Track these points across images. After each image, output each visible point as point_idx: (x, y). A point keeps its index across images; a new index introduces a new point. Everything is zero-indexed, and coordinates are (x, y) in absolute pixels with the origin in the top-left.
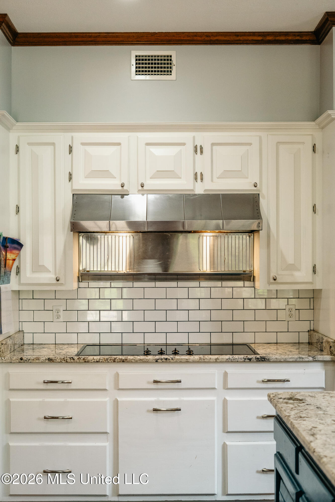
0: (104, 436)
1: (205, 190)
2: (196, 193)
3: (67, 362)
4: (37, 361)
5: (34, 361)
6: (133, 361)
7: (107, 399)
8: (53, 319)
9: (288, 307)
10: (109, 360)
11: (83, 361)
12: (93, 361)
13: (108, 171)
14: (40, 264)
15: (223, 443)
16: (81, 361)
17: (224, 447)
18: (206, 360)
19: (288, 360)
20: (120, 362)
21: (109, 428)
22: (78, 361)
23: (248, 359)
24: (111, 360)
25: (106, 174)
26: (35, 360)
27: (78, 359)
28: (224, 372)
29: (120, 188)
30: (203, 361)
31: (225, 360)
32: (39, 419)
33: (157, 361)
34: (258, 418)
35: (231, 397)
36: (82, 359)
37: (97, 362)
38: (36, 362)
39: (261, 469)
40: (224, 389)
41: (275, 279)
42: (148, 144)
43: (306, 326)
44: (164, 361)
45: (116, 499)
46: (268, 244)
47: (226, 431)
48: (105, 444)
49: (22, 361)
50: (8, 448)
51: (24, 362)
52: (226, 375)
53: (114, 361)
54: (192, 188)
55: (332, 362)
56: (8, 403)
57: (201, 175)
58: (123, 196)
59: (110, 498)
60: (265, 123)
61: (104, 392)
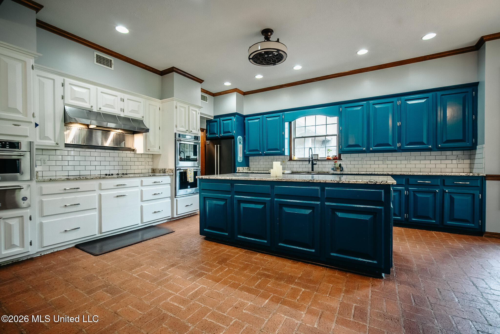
0: (95, 210)
2: (121, 116)
3: (77, 179)
5: (59, 180)
6: (108, 178)
7: (96, 194)
8: (41, 165)
9: (145, 161)
10: (97, 178)
12: (90, 178)
13: (84, 99)
14: (46, 135)
15: (141, 205)
17: (142, 207)
19: (161, 175)
20: (102, 178)
21: (97, 206)
22: (83, 179)
24: (98, 177)
25: (83, 100)
29: (90, 107)
30: (135, 176)
31: (142, 176)
32: (61, 207)
33: (118, 177)
34: (152, 195)
35: (144, 189)
36: (85, 177)
37: (92, 179)
38: (60, 181)
39: (154, 212)
40: (141, 186)
41: (149, 150)
42: (102, 92)
43: (151, 167)
44: (121, 177)
45: (100, 235)
46: (146, 138)
47: (142, 201)
48: (96, 213)
49: (51, 180)
50: (41, 224)
51: (52, 181)
52: (142, 181)
53: (100, 178)
54: (120, 114)
55: (173, 175)
56: (42, 202)
57: (123, 110)
58: (90, 111)
59: (98, 235)
60: (146, 96)
61: (94, 192)
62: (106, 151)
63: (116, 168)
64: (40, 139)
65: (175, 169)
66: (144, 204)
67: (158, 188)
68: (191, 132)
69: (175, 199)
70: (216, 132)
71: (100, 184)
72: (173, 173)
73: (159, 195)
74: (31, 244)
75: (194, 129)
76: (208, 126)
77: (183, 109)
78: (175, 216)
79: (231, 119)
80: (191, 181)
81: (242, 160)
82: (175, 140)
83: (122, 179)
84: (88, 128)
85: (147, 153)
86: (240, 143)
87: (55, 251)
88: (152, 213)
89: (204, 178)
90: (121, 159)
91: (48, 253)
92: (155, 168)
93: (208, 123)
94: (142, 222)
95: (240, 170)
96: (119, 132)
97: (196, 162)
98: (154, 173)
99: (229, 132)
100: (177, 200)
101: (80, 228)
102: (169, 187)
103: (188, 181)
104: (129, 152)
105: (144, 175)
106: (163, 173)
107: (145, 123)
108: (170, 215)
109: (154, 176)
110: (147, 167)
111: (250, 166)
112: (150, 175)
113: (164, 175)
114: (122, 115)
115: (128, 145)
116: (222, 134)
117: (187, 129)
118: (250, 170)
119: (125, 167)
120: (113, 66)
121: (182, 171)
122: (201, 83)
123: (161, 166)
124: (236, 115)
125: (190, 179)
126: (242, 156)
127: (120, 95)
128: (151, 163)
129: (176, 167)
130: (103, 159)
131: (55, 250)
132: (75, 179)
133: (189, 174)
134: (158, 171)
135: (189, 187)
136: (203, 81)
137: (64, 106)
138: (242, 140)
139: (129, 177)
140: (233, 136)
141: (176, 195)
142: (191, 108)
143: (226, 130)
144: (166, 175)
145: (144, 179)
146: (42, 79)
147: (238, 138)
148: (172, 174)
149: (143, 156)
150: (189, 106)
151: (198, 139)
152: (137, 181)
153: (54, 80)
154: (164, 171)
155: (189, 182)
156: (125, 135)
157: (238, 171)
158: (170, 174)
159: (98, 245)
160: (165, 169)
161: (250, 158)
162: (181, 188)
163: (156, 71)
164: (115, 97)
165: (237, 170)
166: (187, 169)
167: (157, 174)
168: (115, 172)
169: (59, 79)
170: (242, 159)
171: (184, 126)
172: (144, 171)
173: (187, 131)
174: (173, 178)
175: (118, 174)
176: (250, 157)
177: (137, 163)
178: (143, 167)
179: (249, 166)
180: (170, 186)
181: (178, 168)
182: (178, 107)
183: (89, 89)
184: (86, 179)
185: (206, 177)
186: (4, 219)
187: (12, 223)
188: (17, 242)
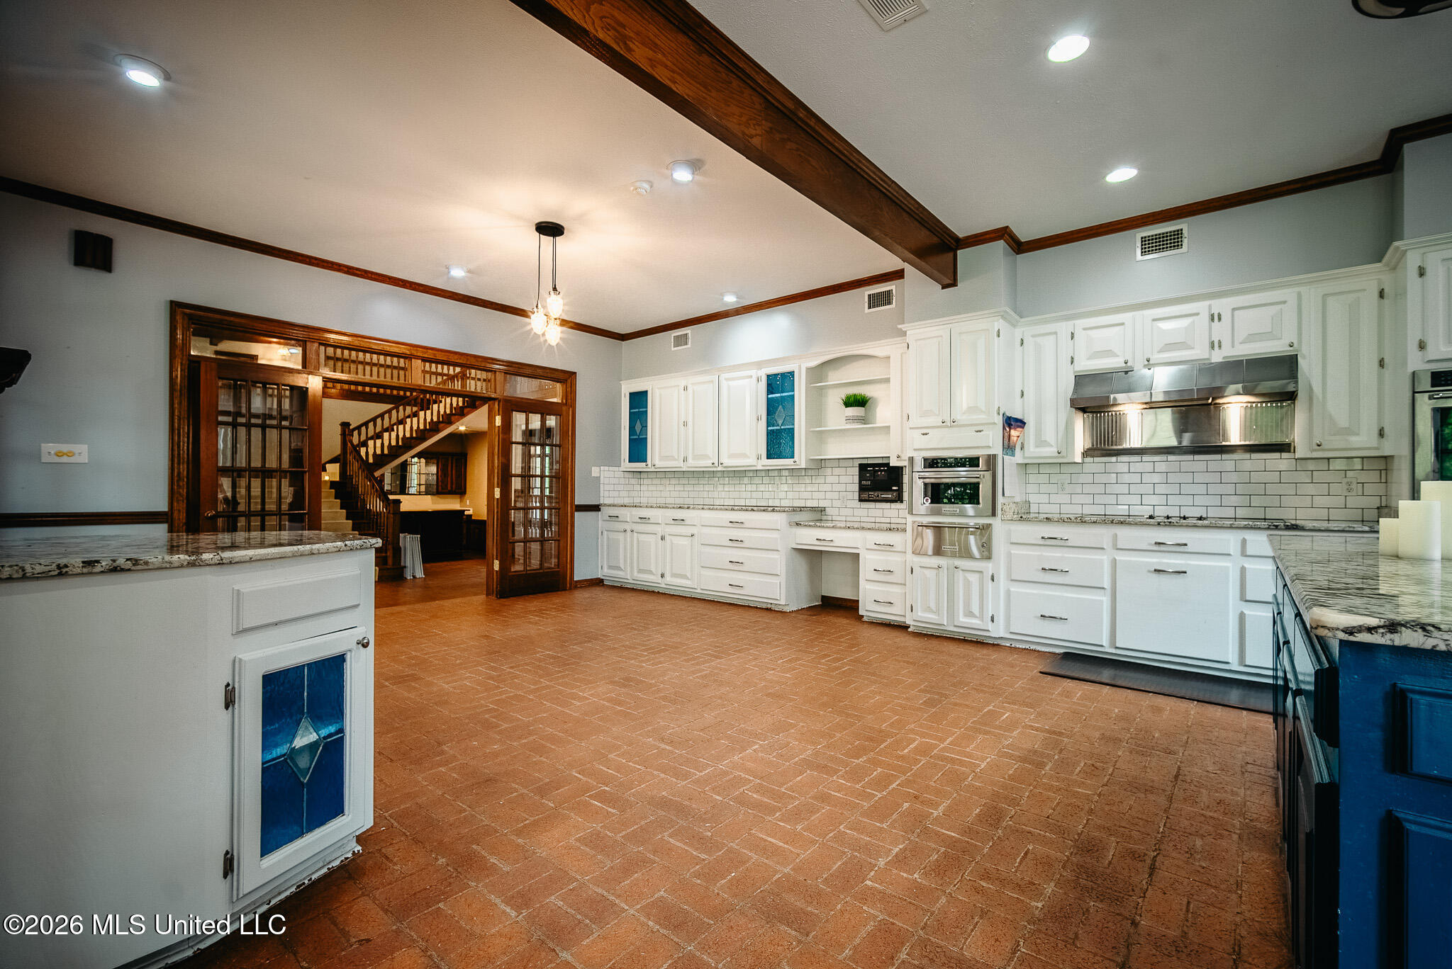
0: (1102, 591)
1: (1224, 358)
2: (1212, 362)
3: (1065, 521)
4: (1035, 520)
6: (1132, 523)
7: (1105, 557)
9: (1345, 481)
11: (1080, 521)
12: (1090, 521)
13: (1111, 350)
14: (1043, 439)
15: (1240, 612)
16: (1078, 521)
17: (1242, 617)
18: (1219, 525)
20: (1119, 523)
21: (1107, 584)
22: (1075, 521)
24: (1108, 521)
25: (1109, 353)
26: (1034, 518)
27: (1075, 519)
28: (1242, 538)
29: (1125, 365)
30: (1215, 526)
31: (1248, 526)
32: (1037, 570)
33: (1159, 524)
37: (1094, 522)
40: (1242, 555)
41: (1320, 446)
42: (1154, 320)
43: (1374, 502)
44: (1167, 524)
45: (1114, 651)
47: (1244, 599)
48: (1103, 598)
50: (1007, 591)
52: (1244, 542)
53: (1112, 522)
54: (1207, 357)
56: (1010, 555)
57: (1219, 344)
58: (1127, 372)
59: (1110, 650)
61: (1103, 551)
64: (1035, 445)
66: (1252, 611)
71: (1115, 537)
74: (993, 619)
83: (1173, 529)
85: (1315, 455)
91: (1021, 647)
94: (1242, 663)
101: (1068, 620)
104: (1278, 455)
114: (1216, 358)
120: (1185, 243)
127: (1208, 306)
128: (1375, 489)
131: (1033, 647)
139: (1195, 526)
145: (1251, 536)
146: (1039, 339)
149: (1336, 465)
153: (1056, 333)
164: (1193, 318)
169: (1065, 328)
172: (1337, 515)
178: (1334, 502)
184: (1082, 522)
186: (963, 570)
187: (970, 579)
188: (976, 611)
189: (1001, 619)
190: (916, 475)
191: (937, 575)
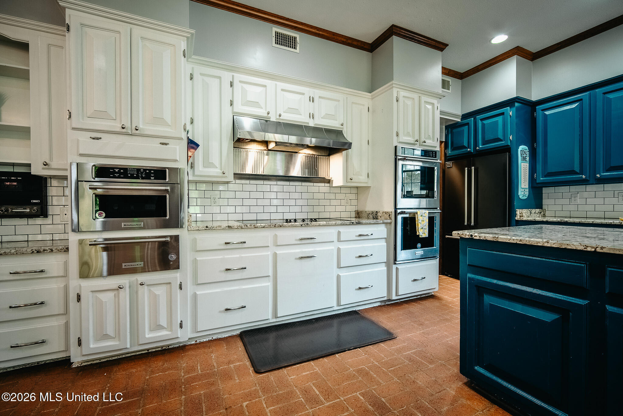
0: (267, 278)
1: (315, 124)
2: (310, 125)
3: (242, 228)
4: (220, 228)
5: (217, 229)
6: (287, 226)
7: (269, 253)
8: (211, 204)
9: (346, 198)
10: (271, 226)
11: (254, 227)
12: (261, 226)
13: (258, 102)
14: (210, 161)
15: (337, 275)
16: (252, 227)
17: (338, 277)
18: (330, 224)
19: (371, 223)
20: (280, 226)
21: (270, 273)
22: (250, 227)
23: (352, 223)
24: (273, 225)
26: (218, 227)
27: (250, 226)
28: (338, 231)
29: (267, 114)
30: (328, 224)
31: (341, 224)
32: (221, 271)
33: (302, 226)
34: (355, 257)
35: (342, 246)
36: (253, 225)
37: (263, 227)
39: (357, 287)
40: (338, 241)
41: (352, 180)
42: (282, 90)
43: (354, 209)
44: (306, 225)
45: (275, 320)
46: (347, 160)
47: (339, 267)
48: (268, 284)
49: (207, 229)
50: (195, 296)
51: (209, 229)
52: (339, 233)
53: (275, 227)
54: (308, 122)
55: (390, 223)
56: (195, 261)
57: (313, 116)
58: (266, 121)
59: (271, 320)
60: (348, 89)
61: (267, 248)
62: (292, 183)
63: (305, 209)
64: (204, 167)
65: (396, 212)
66: (343, 273)
67: (364, 245)
68: (424, 144)
69: (394, 267)
70: (466, 144)
71: (276, 236)
72: (390, 219)
73: (367, 257)
74: (181, 327)
75: (429, 138)
76: (450, 135)
77: (409, 102)
78: (394, 297)
79: (503, 114)
80: (424, 236)
81: (527, 195)
82: (396, 159)
83: (309, 228)
84: (267, 149)
85: (349, 185)
86: (524, 159)
87: (214, 338)
88: (355, 289)
89: (477, 238)
90: (310, 196)
91: (205, 340)
92: (360, 209)
93: (450, 130)
94: (339, 304)
95: (524, 215)
96: (309, 154)
97: (433, 199)
98: (359, 217)
99: (499, 140)
100: (397, 269)
101: (245, 307)
102: (383, 244)
103: (418, 234)
104: (323, 184)
105: (344, 222)
106: (374, 219)
107: (346, 133)
108: (385, 294)
109: (359, 223)
110: (349, 208)
111: (544, 207)
112: (353, 222)
113: (376, 222)
114: (312, 124)
115: (322, 174)
116: (481, 147)
117: (417, 137)
118: (544, 214)
119: (316, 209)
120: (298, 47)
121: (407, 216)
122: (442, 50)
123: (370, 207)
124: (517, 104)
125: (423, 231)
126: (528, 187)
127: (308, 91)
128: (354, 202)
129: (396, 209)
130: (287, 196)
132: (239, 228)
133: (420, 222)
134: (365, 215)
135: (419, 245)
136: (447, 45)
137: (233, 116)
138: (528, 153)
139: (319, 225)
140: (508, 147)
141: (395, 260)
142: (424, 98)
143: (489, 137)
144: (380, 222)
145: (342, 229)
146: (206, 79)
147: (519, 150)
148: (389, 221)
149: (343, 191)
150: (420, 95)
151: (436, 157)
152: (330, 233)
153: (220, 78)
154: (375, 216)
155: (420, 237)
156: (317, 157)
157: (519, 217)
158: (386, 221)
159: (272, 336)
160: (377, 212)
161: (545, 191)
162: (405, 247)
163: (363, 45)
164: (301, 96)
165: (516, 214)
166: (417, 213)
167: (364, 221)
168: (300, 216)
169: (227, 76)
170: (527, 193)
171: (411, 134)
172: (344, 215)
173: (416, 142)
174: (391, 228)
175: (303, 220)
176: (543, 188)
177: (334, 202)
178: (342, 208)
179: (542, 208)
180: (386, 242)
181: (399, 211)
182: (401, 99)
183: (265, 86)
184: (255, 227)
185: (483, 235)
186: (147, 285)
187: (157, 293)
188: (163, 322)
189: (188, 325)
190: (86, 186)
191: (117, 297)
